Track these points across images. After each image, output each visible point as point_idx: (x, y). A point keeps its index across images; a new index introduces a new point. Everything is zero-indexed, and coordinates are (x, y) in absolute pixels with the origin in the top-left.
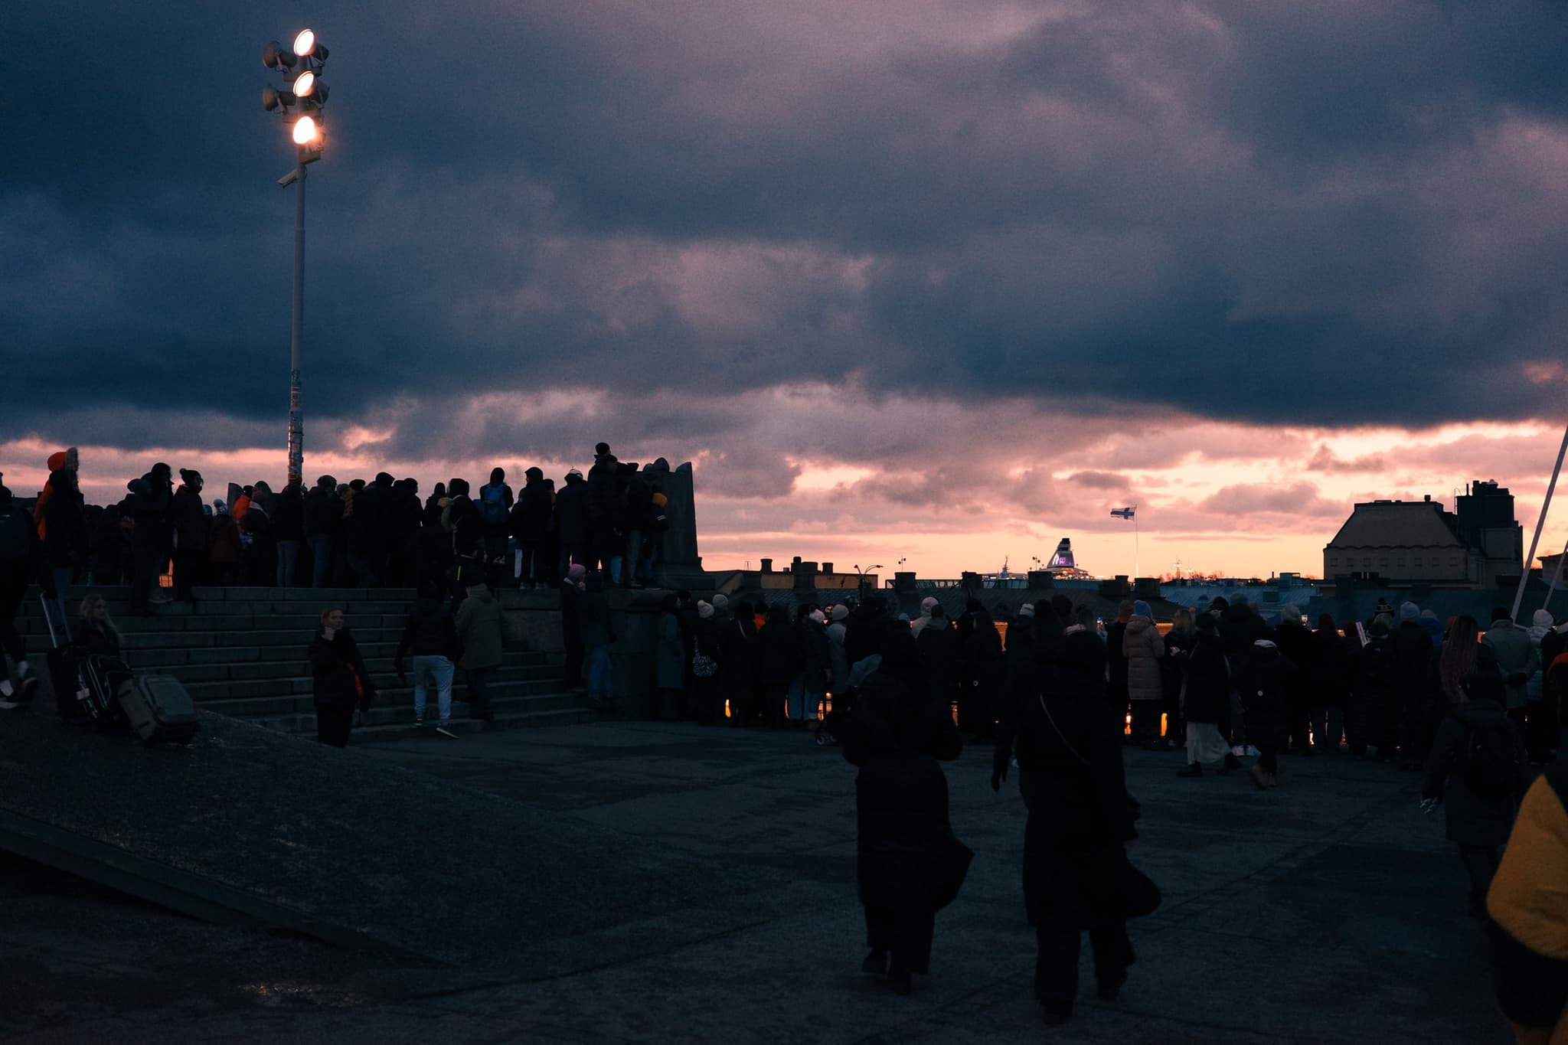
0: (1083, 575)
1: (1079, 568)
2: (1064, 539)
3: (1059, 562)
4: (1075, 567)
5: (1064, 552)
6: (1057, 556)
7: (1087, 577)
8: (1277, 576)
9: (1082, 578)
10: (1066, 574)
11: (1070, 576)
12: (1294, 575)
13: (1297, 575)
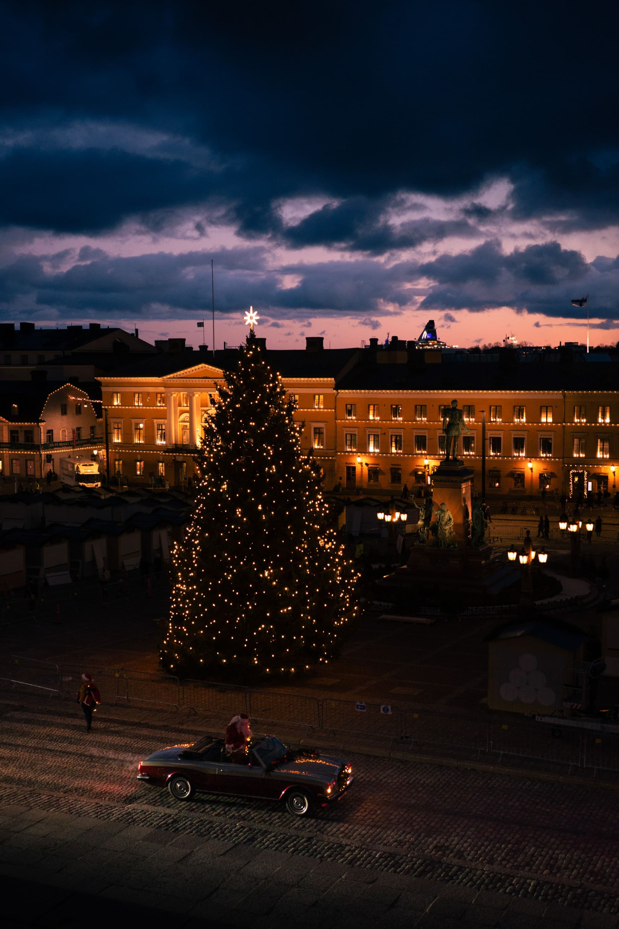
0: (443, 345)
1: (440, 340)
2: (430, 321)
3: (427, 337)
4: (438, 340)
5: (431, 330)
6: (425, 333)
7: (446, 347)
8: (563, 344)
9: (443, 347)
10: (432, 345)
11: (436, 346)
12: (574, 344)
13: (576, 344)
